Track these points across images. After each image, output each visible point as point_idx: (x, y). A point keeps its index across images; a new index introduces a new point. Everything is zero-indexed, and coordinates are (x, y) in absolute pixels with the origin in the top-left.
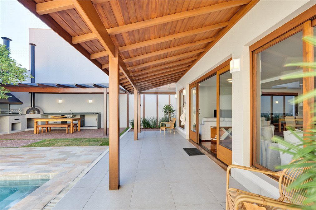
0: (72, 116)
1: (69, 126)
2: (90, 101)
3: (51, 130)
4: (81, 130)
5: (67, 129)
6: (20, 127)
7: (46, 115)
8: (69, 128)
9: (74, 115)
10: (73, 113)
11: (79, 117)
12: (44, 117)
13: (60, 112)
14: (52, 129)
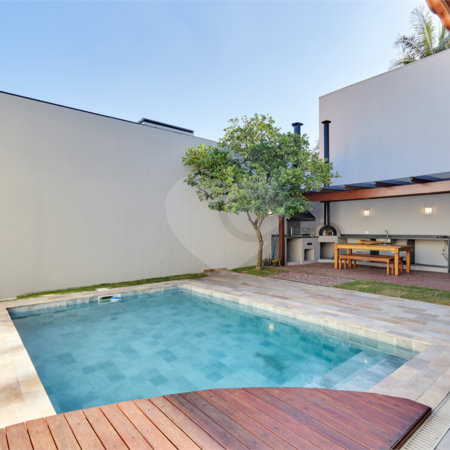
0: (389, 241)
1: (392, 260)
2: (428, 210)
3: (357, 266)
4: (411, 271)
5: (387, 266)
6: (313, 255)
7: (344, 238)
8: (391, 266)
9: (394, 240)
10: (390, 236)
11: (404, 244)
12: (342, 241)
13: (367, 233)
14: (357, 263)
